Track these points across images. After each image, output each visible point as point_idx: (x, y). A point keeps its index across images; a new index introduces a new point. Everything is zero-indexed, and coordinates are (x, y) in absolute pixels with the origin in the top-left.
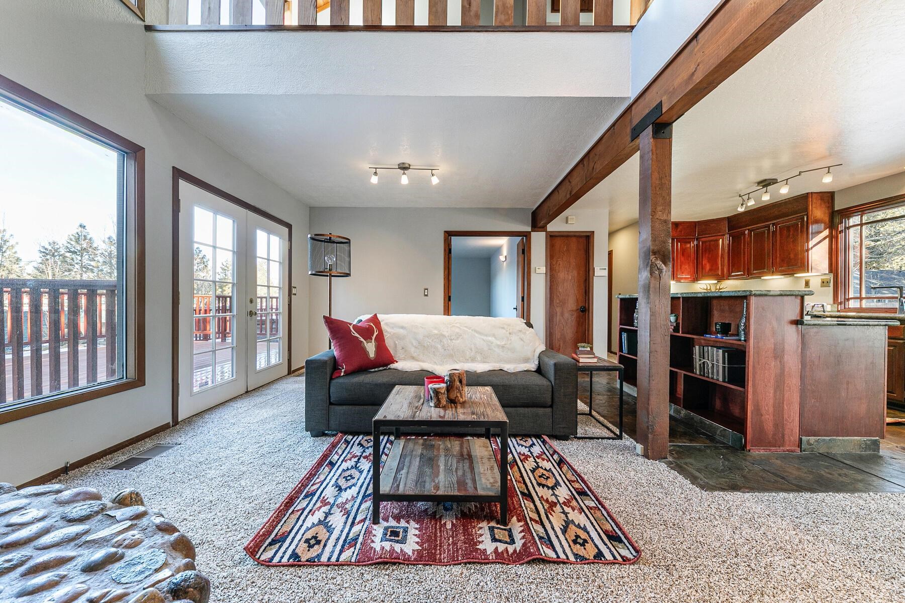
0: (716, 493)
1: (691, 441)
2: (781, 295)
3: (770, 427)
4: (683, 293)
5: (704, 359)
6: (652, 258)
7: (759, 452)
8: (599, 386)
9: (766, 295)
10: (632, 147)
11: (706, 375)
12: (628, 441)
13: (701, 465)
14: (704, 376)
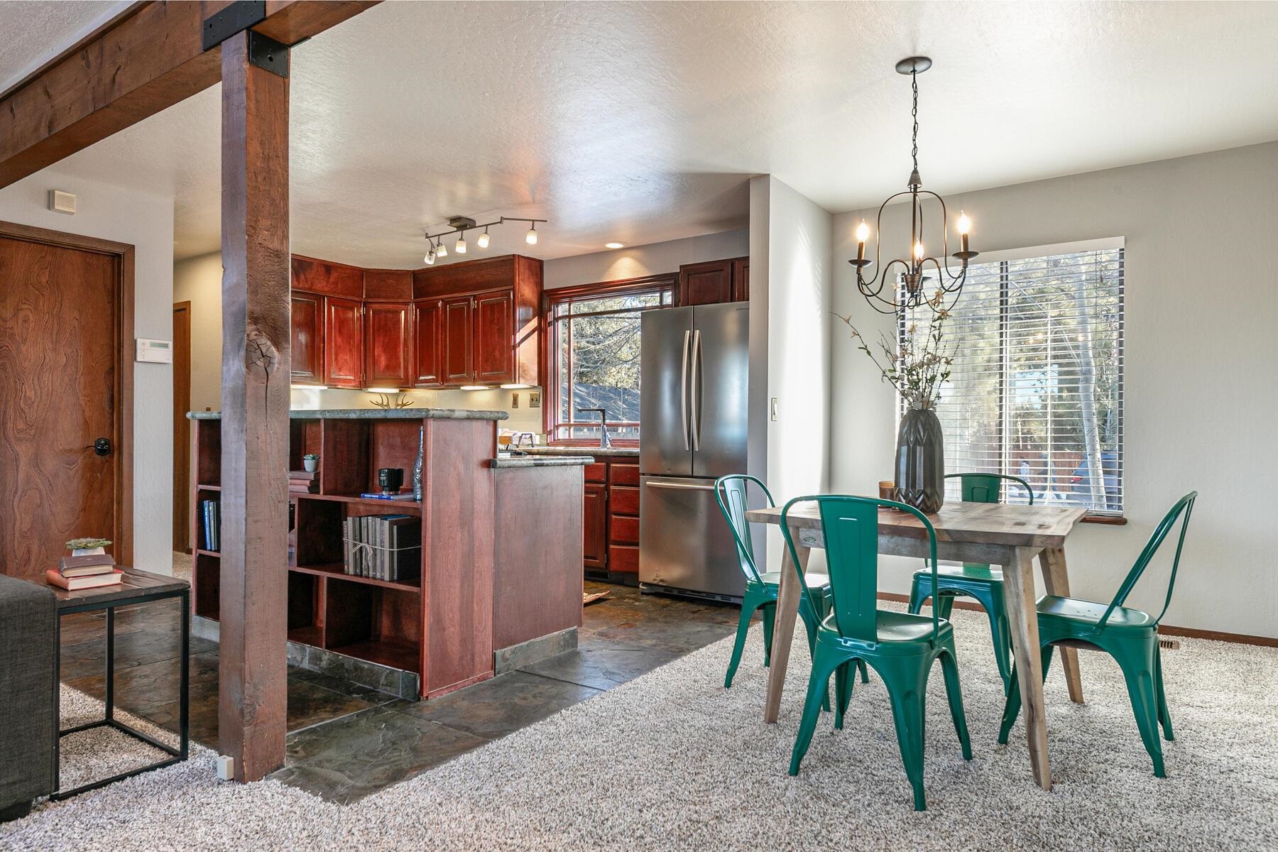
0: (364, 801)
1: (335, 711)
2: (468, 418)
3: (456, 646)
4: (324, 411)
5: (361, 542)
6: (250, 328)
7: (441, 695)
8: (144, 641)
9: (449, 418)
10: (206, 63)
11: (365, 573)
12: (202, 756)
13: (345, 756)
14: (361, 576)
